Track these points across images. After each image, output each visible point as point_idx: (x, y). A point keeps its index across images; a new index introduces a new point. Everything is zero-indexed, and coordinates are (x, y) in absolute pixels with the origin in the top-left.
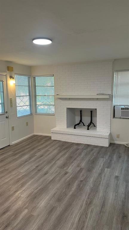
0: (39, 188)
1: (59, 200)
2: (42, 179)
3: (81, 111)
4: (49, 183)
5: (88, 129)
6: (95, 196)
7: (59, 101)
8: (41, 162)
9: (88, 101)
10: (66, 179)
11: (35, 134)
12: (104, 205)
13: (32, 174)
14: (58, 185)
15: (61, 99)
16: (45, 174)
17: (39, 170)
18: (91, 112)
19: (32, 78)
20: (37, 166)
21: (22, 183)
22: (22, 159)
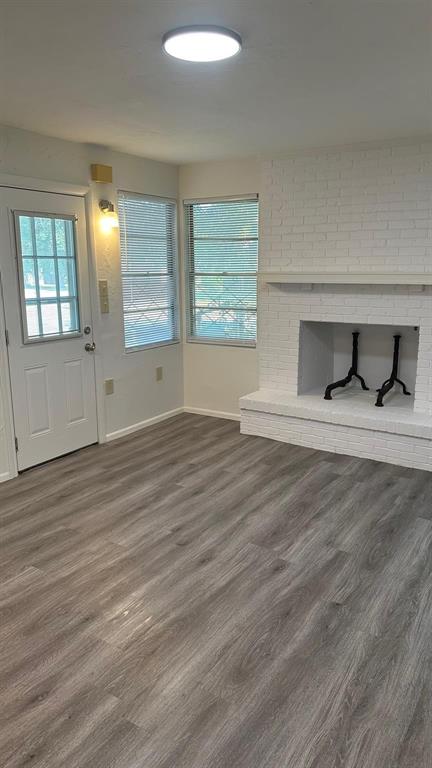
0: (173, 616)
1: (241, 674)
2: (187, 582)
3: (356, 335)
4: (213, 598)
5: (379, 404)
6: (384, 678)
7: (274, 294)
8: (193, 515)
9: (385, 297)
10: (278, 591)
11: (188, 408)
12: (421, 721)
13: (157, 557)
14: (244, 613)
15: (281, 286)
16: (203, 562)
17: (183, 545)
18: (397, 338)
19: (182, 208)
20: (178, 529)
21: (114, 590)
22: (131, 496)
